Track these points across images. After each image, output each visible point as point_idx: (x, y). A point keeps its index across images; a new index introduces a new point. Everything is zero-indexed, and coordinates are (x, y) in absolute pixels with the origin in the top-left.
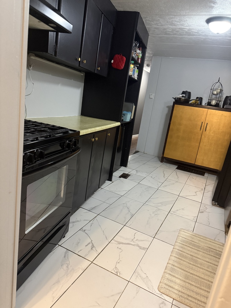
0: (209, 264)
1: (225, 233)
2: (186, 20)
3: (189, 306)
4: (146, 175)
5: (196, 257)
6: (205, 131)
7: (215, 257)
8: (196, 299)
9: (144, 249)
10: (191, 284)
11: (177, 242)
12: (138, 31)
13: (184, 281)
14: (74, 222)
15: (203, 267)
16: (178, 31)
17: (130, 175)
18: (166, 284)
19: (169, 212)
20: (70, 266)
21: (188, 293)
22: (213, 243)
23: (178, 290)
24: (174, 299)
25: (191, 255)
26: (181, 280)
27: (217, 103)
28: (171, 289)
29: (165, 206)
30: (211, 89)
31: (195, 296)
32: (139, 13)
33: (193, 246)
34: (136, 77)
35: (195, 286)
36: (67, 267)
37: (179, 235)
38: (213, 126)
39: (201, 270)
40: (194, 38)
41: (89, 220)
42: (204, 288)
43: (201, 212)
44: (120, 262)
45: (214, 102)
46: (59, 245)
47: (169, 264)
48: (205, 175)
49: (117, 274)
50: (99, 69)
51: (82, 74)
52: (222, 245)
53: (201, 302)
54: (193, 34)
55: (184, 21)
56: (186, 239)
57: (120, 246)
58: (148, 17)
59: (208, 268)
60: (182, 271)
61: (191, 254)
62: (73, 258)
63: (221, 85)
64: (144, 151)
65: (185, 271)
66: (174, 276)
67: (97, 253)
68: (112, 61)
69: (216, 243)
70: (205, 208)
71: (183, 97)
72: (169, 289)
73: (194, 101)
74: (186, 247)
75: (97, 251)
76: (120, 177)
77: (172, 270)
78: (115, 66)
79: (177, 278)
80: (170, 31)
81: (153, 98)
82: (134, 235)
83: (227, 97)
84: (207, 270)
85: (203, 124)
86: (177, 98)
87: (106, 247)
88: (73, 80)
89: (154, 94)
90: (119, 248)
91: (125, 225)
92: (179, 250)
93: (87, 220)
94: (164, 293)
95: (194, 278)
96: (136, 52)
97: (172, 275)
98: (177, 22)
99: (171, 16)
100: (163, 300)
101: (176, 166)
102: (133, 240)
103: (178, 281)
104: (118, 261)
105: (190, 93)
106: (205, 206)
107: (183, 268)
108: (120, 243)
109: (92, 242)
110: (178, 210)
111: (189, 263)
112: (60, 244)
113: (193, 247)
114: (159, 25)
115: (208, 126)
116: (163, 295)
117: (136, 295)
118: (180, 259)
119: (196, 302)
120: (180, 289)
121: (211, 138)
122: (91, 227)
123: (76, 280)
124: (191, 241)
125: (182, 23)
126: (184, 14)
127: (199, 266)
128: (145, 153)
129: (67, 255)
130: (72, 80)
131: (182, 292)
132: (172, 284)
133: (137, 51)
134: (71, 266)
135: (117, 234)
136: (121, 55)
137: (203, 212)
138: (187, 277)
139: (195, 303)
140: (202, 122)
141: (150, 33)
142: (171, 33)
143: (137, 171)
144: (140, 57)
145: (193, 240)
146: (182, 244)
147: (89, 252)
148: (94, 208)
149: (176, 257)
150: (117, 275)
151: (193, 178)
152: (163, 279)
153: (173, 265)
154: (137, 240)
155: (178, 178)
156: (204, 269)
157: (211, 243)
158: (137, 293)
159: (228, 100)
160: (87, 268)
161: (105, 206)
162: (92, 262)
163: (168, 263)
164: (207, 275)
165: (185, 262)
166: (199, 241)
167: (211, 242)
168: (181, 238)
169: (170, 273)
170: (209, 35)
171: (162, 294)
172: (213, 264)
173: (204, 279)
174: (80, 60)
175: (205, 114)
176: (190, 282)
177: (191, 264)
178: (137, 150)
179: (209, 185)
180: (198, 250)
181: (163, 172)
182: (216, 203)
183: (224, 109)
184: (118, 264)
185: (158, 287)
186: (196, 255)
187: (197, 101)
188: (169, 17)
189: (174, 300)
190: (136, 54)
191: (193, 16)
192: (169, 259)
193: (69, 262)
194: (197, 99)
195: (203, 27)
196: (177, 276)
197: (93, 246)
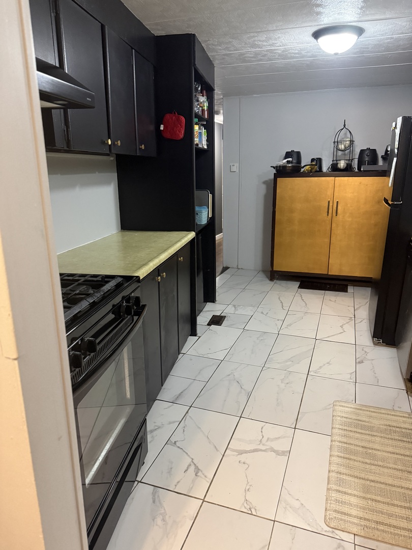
0: (396, 456)
1: (407, 392)
2: (279, 37)
3: (383, 540)
4: (251, 311)
5: (372, 449)
6: (336, 215)
7: (401, 440)
8: (390, 526)
9: (283, 453)
10: (376, 501)
11: (335, 428)
12: (198, 67)
13: (364, 498)
14: (152, 431)
15: (388, 465)
16: (265, 55)
17: (225, 316)
18: (335, 511)
19: (308, 374)
20: (167, 517)
21: (375, 518)
22: (392, 415)
23: (357, 517)
24: (355, 534)
25: (363, 447)
26: (357, 496)
27: (347, 164)
28: (346, 518)
29: (298, 363)
30: (334, 142)
31: (387, 521)
32: (194, 35)
33: (362, 429)
34: (204, 145)
35: (383, 503)
36: (163, 520)
37: (335, 414)
38: (349, 206)
39: (386, 470)
40: (294, 61)
41: (177, 422)
42: (399, 503)
43: (359, 363)
44: (251, 487)
45: (342, 164)
46: (139, 482)
47: (332, 471)
48: (349, 290)
49: (251, 512)
50: (143, 148)
51: (112, 159)
52: (407, 416)
53: (400, 528)
54: (291, 56)
55: (276, 39)
56: (347, 418)
57: (243, 457)
58: (211, 39)
59: (395, 464)
60: (356, 480)
61: (363, 444)
62: (168, 500)
63: (350, 132)
64: (238, 266)
65: (360, 478)
66: (345, 493)
67: (208, 480)
68: (162, 128)
69: (397, 416)
70: (363, 352)
71: (289, 163)
72: (343, 518)
73: (309, 166)
74: (351, 434)
75: (206, 477)
76: (209, 324)
77: (340, 482)
78: (167, 135)
79: (350, 494)
80: (252, 56)
81: (237, 171)
82: (262, 432)
83: (362, 152)
84: (395, 469)
85: (331, 204)
86: (280, 166)
87: (219, 465)
88: (99, 172)
89: (238, 164)
90: (242, 461)
91: (241, 417)
92: (342, 442)
93: (174, 422)
94: (336, 527)
95: (378, 488)
96: (198, 101)
97: (342, 492)
98: (263, 41)
99: (252, 34)
100: (339, 541)
101: (298, 284)
102: (261, 441)
103: (354, 500)
104: (247, 488)
105: (298, 154)
106: (363, 350)
107: (356, 474)
108: (241, 452)
109: (194, 461)
110: (321, 367)
111: (363, 462)
112: (139, 479)
113: (363, 431)
114: (231, 49)
115: (339, 207)
116: (337, 532)
117: (293, 543)
118: (346, 458)
119: (392, 531)
120: (361, 514)
121: (347, 227)
122: (185, 433)
123: (185, 541)
124: (356, 420)
125: (271, 42)
126: (275, 28)
127: (380, 463)
128: (239, 269)
129: (156, 496)
130: (97, 173)
131: (365, 519)
132: (346, 509)
133: (200, 100)
134: (170, 517)
135: (231, 438)
136: (175, 113)
137: (363, 362)
138: (366, 490)
139: (391, 533)
140: (329, 202)
141: (216, 63)
142: (253, 59)
143: (234, 306)
144: (206, 108)
145: (359, 418)
146: (344, 430)
147: (193, 481)
148: (180, 395)
149: (341, 457)
150: (252, 515)
151: (330, 300)
152: (330, 502)
153: (338, 472)
154: (268, 439)
155: (306, 304)
156: (390, 468)
157: (389, 416)
158: (293, 539)
159: (366, 156)
160: (198, 513)
161: (198, 386)
162: (204, 501)
163: (329, 471)
164: (397, 478)
165: (357, 461)
166: (370, 416)
167: (388, 414)
168: (339, 418)
169: (338, 488)
170: (319, 55)
171: (334, 530)
172: (401, 455)
173: (394, 486)
174: (110, 142)
175: (331, 186)
176: (374, 497)
177: (366, 463)
178: (224, 266)
179: (360, 307)
180: (371, 435)
181: (279, 298)
182: (380, 340)
183: (361, 173)
184: (248, 493)
185: (325, 519)
186: (371, 445)
187: (314, 166)
188: (249, 36)
189: (356, 536)
190: (198, 104)
191: (289, 30)
192: (330, 464)
193: (164, 509)
194: (313, 163)
195: (307, 43)
196: (350, 491)
197: (197, 470)
